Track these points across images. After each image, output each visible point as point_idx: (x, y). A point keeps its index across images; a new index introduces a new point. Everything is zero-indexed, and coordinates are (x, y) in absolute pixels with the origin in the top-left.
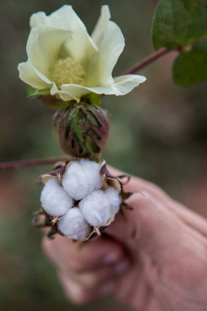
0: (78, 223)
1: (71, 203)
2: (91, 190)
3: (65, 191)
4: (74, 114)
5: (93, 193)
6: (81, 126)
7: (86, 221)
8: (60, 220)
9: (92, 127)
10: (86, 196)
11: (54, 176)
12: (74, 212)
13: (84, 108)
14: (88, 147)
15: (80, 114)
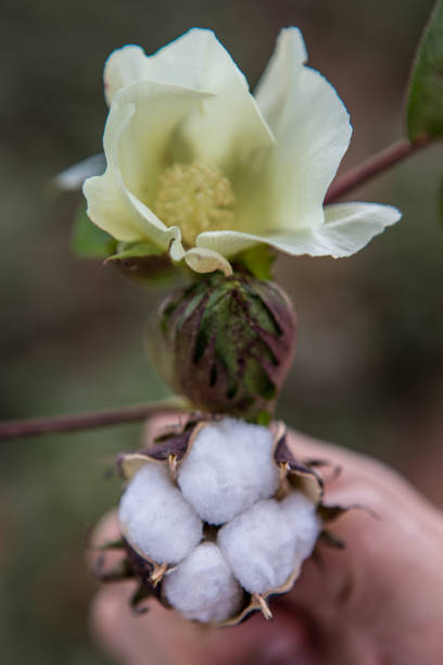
0: (217, 583)
1: (198, 533)
2: (252, 500)
3: (185, 500)
4: (216, 303)
5: (255, 508)
6: (234, 332)
7: (236, 582)
8: (171, 574)
9: (261, 334)
10: (238, 514)
11: (159, 462)
12: (207, 557)
13: (242, 290)
14: (249, 384)
15: (234, 303)
